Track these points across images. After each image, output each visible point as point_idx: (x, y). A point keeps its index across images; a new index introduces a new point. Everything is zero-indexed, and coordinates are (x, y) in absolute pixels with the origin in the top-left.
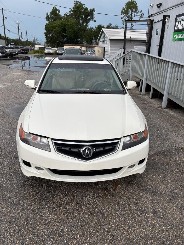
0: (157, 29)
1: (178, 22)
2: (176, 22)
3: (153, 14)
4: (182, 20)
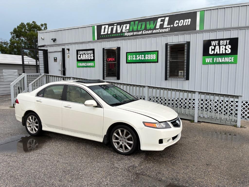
0: (54, 58)
1: (80, 55)
2: (77, 54)
3: (45, 45)
4: (84, 54)
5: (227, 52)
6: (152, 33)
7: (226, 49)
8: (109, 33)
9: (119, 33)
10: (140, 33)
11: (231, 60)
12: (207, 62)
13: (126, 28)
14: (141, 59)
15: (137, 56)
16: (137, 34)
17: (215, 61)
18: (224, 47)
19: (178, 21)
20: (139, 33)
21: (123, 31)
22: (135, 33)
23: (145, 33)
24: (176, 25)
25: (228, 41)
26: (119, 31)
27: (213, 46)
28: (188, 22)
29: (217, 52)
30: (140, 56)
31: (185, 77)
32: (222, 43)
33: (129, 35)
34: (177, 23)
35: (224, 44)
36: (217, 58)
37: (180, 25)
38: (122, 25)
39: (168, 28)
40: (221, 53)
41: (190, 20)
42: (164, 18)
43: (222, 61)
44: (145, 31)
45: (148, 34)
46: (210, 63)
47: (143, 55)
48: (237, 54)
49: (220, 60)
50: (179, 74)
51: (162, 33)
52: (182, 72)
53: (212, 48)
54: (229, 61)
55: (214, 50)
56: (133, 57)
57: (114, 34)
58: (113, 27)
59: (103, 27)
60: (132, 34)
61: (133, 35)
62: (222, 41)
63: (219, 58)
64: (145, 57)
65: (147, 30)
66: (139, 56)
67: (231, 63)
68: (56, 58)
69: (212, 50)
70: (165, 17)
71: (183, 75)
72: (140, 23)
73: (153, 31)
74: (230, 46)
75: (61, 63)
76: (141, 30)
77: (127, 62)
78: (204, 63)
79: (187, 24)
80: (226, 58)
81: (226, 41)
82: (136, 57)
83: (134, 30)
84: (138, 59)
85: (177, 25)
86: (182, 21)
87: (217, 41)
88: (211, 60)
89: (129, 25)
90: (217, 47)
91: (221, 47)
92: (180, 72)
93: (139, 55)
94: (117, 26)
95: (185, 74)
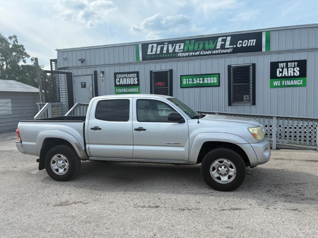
0: (82, 83)
1: (120, 79)
2: (115, 78)
3: (68, 67)
4: (125, 77)
5: (295, 74)
6: (212, 54)
7: (294, 72)
8: (158, 52)
9: (171, 53)
10: (198, 53)
11: (299, 83)
12: (274, 85)
13: (179, 47)
14: (199, 82)
15: (194, 79)
16: (193, 54)
17: (283, 84)
18: (292, 69)
19: (241, 42)
20: (196, 53)
21: (176, 51)
22: (191, 54)
23: (203, 53)
24: (239, 45)
25: (296, 64)
26: (171, 51)
27: (281, 68)
28: (252, 42)
29: (285, 75)
30: (198, 79)
31: (251, 101)
32: (290, 65)
33: (183, 55)
34: (240, 43)
35: (292, 67)
36: (286, 81)
37: (244, 45)
38: (175, 44)
39: (230, 49)
40: (289, 75)
41: (255, 40)
42: (225, 38)
43: (291, 84)
44: (203, 51)
45: (207, 55)
46: (278, 87)
47: (202, 79)
48: (306, 77)
49: (288, 83)
50: (244, 98)
51: (224, 53)
52: (248, 96)
53: (279, 70)
54: (298, 84)
55: (282, 72)
56: (189, 81)
57: (165, 54)
58: (163, 46)
59: (150, 46)
60: (187, 54)
61: (189, 56)
62: (290, 63)
63: (288, 81)
64: (203, 81)
65: (205, 50)
66: (196, 80)
67: (300, 86)
68: (85, 83)
69: (280, 72)
70: (227, 36)
71: (248, 99)
72: (197, 43)
73: (213, 52)
74: (298, 69)
75: (91, 90)
76: (199, 51)
77: (182, 86)
78: (272, 87)
79: (251, 45)
80: (294, 81)
81: (294, 63)
82: (193, 81)
83: (190, 50)
84: (196, 83)
85: (241, 45)
86: (247, 41)
87: (285, 64)
88: (279, 83)
89: (183, 44)
90: (285, 69)
91: (289, 69)
92: (245, 96)
94: (168, 45)
95: (251, 99)
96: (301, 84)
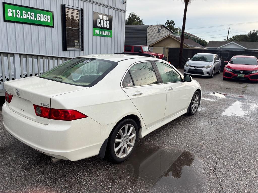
5: (107, 27)
7: (106, 24)
12: (96, 33)
14: (31, 18)
15: (24, 12)
25: (107, 18)
27: (100, 19)
29: (102, 25)
30: (29, 13)
31: (81, 47)
46: (98, 35)
47: (33, 14)
48: (112, 30)
49: (103, 33)
50: (75, 44)
52: (78, 41)
53: (99, 21)
54: (108, 35)
56: (16, 14)
62: (105, 16)
64: (35, 17)
66: (27, 14)
69: (99, 23)
71: (78, 45)
74: (109, 22)
77: (6, 19)
78: (94, 35)
80: (106, 32)
82: (22, 15)
84: (26, 18)
87: (102, 16)
88: (99, 32)
91: (104, 21)
92: (75, 41)
93: (26, 12)
95: (81, 44)
96: (110, 35)
